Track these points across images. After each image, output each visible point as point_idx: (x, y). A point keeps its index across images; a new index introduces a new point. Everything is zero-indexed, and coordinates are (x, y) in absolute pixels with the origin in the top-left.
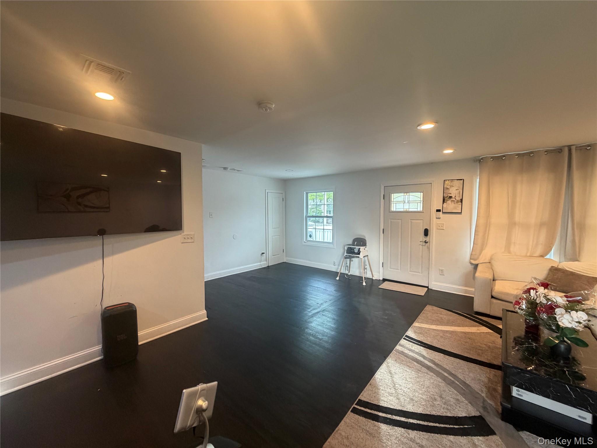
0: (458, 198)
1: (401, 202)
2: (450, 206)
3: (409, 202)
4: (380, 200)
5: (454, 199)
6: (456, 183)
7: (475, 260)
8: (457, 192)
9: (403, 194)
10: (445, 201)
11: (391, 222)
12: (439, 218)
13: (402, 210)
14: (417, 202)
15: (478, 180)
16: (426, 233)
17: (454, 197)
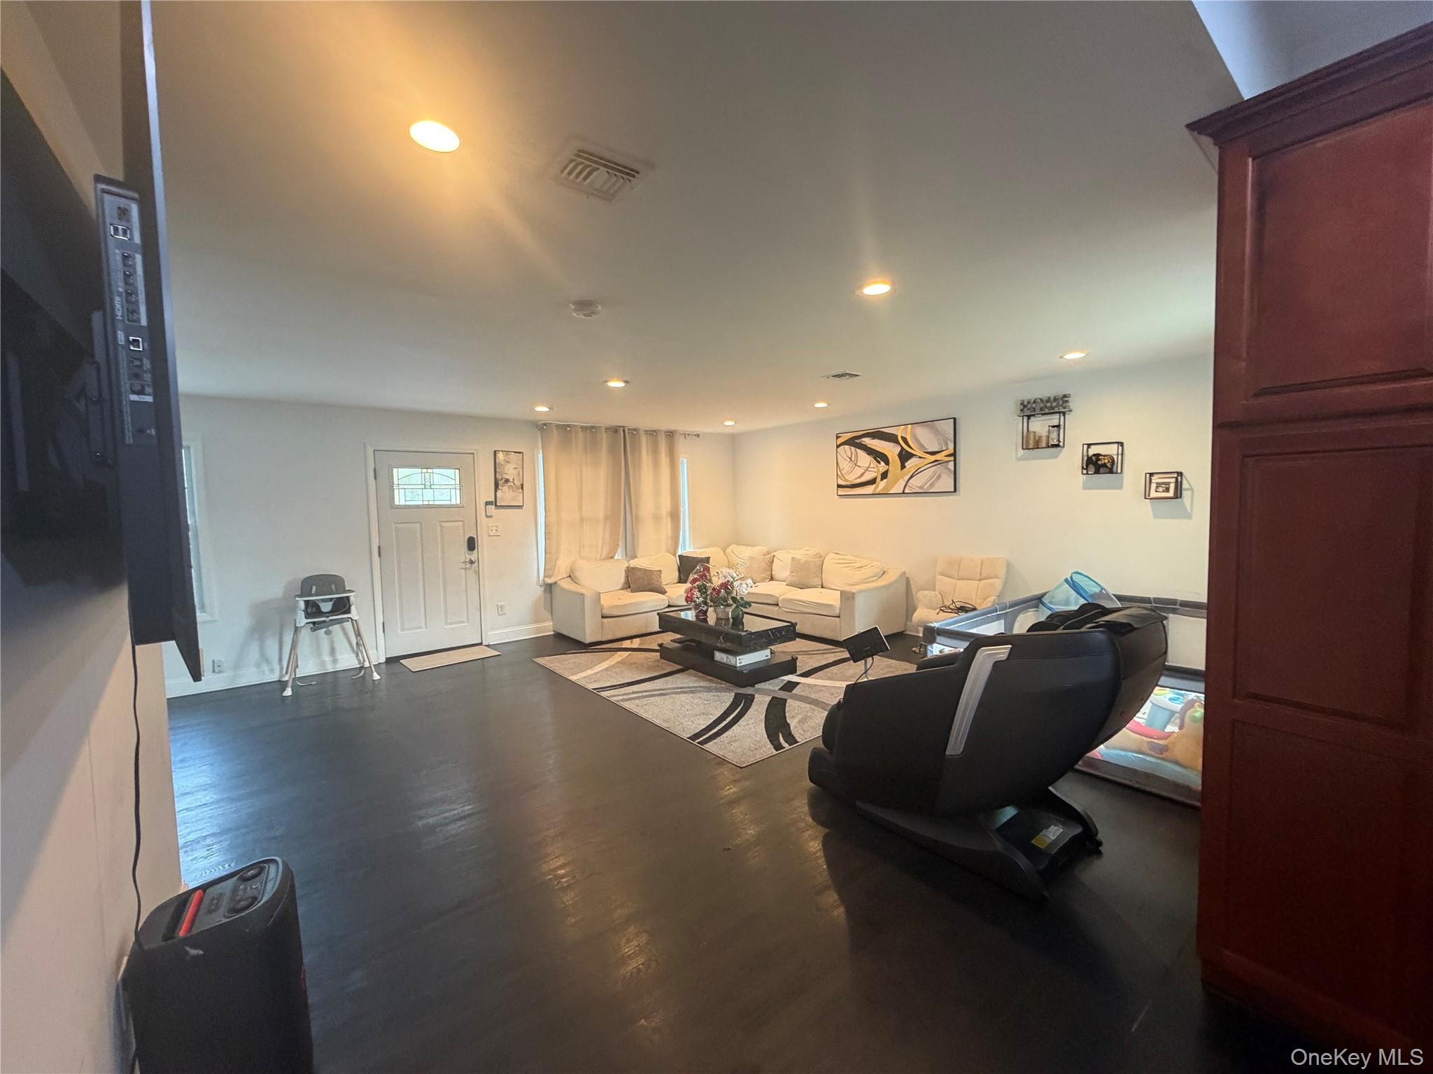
0: (518, 483)
1: (416, 487)
2: (505, 495)
3: (432, 487)
4: (367, 480)
5: (512, 484)
6: (513, 456)
7: (550, 577)
8: (515, 472)
9: (419, 470)
10: (500, 487)
11: (397, 529)
12: (491, 517)
13: (421, 503)
14: (450, 487)
15: (541, 456)
16: (471, 544)
17: (511, 480)
